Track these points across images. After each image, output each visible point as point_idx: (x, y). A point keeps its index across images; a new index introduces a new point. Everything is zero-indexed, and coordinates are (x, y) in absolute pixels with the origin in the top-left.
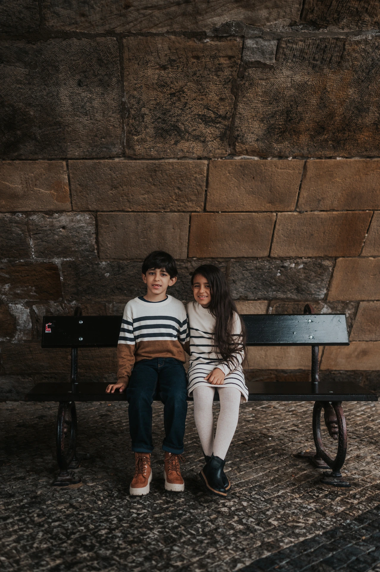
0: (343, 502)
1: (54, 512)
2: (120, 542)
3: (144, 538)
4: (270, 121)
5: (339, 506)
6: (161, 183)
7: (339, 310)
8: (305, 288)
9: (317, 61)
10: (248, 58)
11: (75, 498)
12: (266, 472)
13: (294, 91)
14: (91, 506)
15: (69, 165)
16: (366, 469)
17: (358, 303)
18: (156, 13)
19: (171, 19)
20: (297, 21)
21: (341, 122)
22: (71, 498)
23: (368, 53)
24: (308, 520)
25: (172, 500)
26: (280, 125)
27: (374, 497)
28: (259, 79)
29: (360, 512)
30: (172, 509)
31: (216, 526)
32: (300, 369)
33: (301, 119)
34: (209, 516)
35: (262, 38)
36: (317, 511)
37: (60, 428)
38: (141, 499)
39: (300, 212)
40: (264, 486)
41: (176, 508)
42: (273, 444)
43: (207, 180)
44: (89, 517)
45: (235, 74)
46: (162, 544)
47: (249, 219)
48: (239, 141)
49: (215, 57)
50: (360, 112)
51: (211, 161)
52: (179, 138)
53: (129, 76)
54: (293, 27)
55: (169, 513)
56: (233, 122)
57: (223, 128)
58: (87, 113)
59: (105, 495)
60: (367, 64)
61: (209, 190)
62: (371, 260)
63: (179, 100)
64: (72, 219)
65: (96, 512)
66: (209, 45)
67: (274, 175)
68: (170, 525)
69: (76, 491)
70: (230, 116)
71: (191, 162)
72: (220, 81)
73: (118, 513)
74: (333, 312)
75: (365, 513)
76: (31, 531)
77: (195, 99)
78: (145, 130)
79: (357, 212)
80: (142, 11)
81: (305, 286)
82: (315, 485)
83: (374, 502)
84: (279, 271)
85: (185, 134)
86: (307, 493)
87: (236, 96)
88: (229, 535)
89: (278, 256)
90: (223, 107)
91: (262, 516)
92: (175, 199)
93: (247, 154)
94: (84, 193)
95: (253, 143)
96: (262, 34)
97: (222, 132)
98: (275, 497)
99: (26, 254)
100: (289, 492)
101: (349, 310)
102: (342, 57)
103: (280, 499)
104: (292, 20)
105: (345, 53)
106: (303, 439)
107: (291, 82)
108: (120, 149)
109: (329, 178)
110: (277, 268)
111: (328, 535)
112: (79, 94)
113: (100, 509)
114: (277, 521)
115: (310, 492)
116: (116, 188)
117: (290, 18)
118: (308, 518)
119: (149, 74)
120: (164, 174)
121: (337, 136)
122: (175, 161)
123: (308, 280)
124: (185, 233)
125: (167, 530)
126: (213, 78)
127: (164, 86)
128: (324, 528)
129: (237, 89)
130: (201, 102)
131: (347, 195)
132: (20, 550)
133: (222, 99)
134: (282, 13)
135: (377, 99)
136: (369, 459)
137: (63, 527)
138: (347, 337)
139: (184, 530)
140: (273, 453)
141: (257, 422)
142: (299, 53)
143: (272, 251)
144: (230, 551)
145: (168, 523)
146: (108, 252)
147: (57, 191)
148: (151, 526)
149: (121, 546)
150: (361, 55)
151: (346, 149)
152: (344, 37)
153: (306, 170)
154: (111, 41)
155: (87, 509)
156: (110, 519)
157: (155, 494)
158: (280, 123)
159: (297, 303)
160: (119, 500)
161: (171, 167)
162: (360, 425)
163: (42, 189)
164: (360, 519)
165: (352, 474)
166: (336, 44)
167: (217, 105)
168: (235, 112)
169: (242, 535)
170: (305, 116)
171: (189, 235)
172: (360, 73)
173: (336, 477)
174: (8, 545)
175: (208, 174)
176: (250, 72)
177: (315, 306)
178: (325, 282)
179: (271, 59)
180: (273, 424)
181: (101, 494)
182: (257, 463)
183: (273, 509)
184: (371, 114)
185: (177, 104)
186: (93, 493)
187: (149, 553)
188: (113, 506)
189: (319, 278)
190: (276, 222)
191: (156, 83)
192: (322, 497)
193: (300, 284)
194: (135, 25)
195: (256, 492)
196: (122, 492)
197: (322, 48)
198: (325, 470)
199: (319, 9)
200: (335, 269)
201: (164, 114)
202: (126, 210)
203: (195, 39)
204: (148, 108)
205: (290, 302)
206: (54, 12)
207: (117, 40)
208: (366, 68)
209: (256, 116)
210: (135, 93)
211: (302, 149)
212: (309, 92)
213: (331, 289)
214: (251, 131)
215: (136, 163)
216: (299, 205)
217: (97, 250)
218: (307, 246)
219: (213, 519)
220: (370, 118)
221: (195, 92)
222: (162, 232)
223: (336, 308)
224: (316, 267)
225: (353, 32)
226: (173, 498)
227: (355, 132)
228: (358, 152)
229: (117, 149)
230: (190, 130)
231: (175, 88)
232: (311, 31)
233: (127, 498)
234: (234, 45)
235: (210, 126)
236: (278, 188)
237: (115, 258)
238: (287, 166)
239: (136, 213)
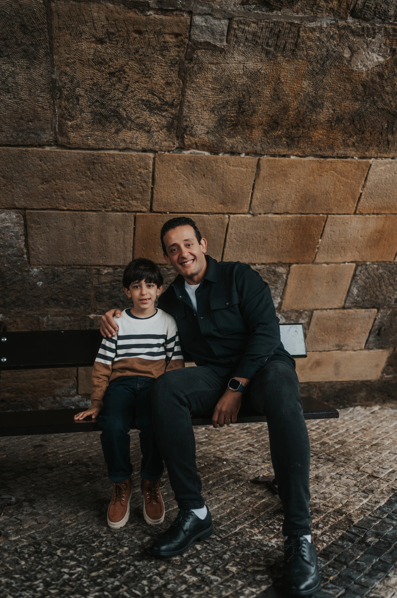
4: (221, 112)
6: (101, 178)
7: (293, 320)
9: (270, 47)
10: (196, 37)
12: (221, 504)
13: (246, 79)
14: (11, 568)
16: (327, 491)
17: (312, 312)
21: (296, 117)
23: (323, 42)
24: (269, 562)
25: (113, 551)
26: (232, 117)
27: (337, 525)
28: (209, 63)
29: (325, 545)
30: (113, 563)
31: (165, 580)
33: (254, 112)
34: (157, 568)
35: (211, 15)
36: (279, 548)
38: (75, 553)
39: (253, 215)
40: (220, 522)
41: (118, 561)
42: (228, 469)
43: (153, 176)
44: (8, 585)
45: (182, 55)
47: (200, 221)
48: (188, 133)
49: (159, 33)
50: (314, 107)
51: (157, 154)
52: (120, 126)
53: (59, 49)
54: (245, 6)
55: (109, 569)
56: (181, 111)
57: (170, 117)
58: (9, 90)
59: (31, 551)
60: (322, 55)
61: (156, 187)
62: (324, 267)
63: (120, 81)
65: (17, 576)
66: (153, 18)
67: (226, 173)
68: (110, 586)
70: (178, 104)
71: (134, 154)
72: (166, 62)
73: (45, 575)
74: (286, 321)
75: (330, 546)
77: (137, 82)
78: (80, 115)
79: (311, 215)
82: (275, 516)
83: (338, 531)
85: (127, 122)
86: (267, 526)
87: (184, 81)
88: (181, 591)
90: (169, 93)
91: (219, 562)
92: (117, 197)
93: (197, 148)
94: (9, 186)
95: (203, 136)
96: (212, 11)
97: (169, 121)
98: (232, 536)
100: (247, 527)
101: (303, 319)
102: (296, 45)
103: (238, 537)
105: (300, 41)
106: (259, 460)
107: (243, 69)
108: (51, 135)
109: (284, 178)
113: (23, 572)
114: (236, 566)
115: (270, 524)
116: (47, 182)
118: (270, 559)
119: (83, 48)
120: (104, 167)
121: (291, 133)
122: (116, 152)
124: (130, 236)
125: (106, 593)
126: (158, 58)
127: (102, 64)
129: (185, 73)
130: (145, 86)
131: (301, 197)
133: (168, 84)
135: (331, 94)
136: (328, 480)
138: (304, 349)
139: (126, 591)
140: (229, 479)
141: (210, 444)
142: (252, 36)
143: (224, 256)
145: (108, 584)
146: (40, 257)
148: (87, 590)
150: (316, 44)
151: (300, 147)
152: (299, 22)
153: (260, 168)
154: (36, 3)
155: (6, 573)
156: (34, 585)
157: (93, 545)
158: (232, 115)
160: (48, 557)
161: (112, 160)
162: (316, 440)
164: (325, 554)
166: (290, 30)
167: (163, 90)
168: (183, 99)
169: (196, 591)
170: (258, 109)
171: (134, 238)
172: (314, 64)
175: (154, 169)
176: (200, 54)
178: (279, 290)
179: (221, 41)
180: (228, 445)
181: (26, 551)
182: (212, 494)
183: (230, 550)
184: (325, 110)
185: (117, 86)
188: (40, 566)
189: (273, 286)
190: (228, 225)
191: (93, 59)
196: (53, 545)
197: (276, 32)
200: (289, 276)
201: (103, 96)
202: (60, 208)
203: (137, 10)
204: (84, 89)
207: (44, 3)
208: (321, 59)
209: (206, 106)
210: (68, 69)
211: (255, 145)
212: (263, 82)
213: (284, 298)
214: (201, 122)
215: (71, 153)
216: (252, 207)
217: (26, 254)
218: (261, 251)
219: (162, 571)
220: (324, 114)
221: (138, 73)
222: (104, 234)
223: (290, 317)
224: (270, 275)
225: (308, 17)
226: (114, 548)
227: (309, 129)
228: (312, 151)
229: (47, 136)
230: (133, 117)
231: (115, 67)
232: (265, 13)
233: (59, 552)
234: (181, 21)
235: (156, 113)
236: (230, 187)
237: (49, 264)
238: (240, 164)
239: (72, 212)
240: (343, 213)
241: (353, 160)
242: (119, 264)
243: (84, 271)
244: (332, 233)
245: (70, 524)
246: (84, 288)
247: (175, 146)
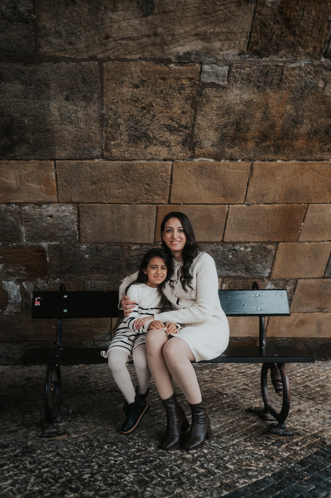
0: (288, 449)
1: (43, 460)
2: (101, 485)
3: (121, 481)
4: (223, 131)
5: (285, 452)
6: (133, 180)
7: (281, 287)
8: (252, 268)
9: (261, 83)
10: (205, 79)
11: (61, 448)
12: (222, 424)
13: (242, 107)
14: (75, 454)
15: (57, 164)
16: (306, 421)
17: (297, 280)
18: (131, 43)
19: (143, 48)
20: (245, 51)
21: (281, 131)
22: (57, 448)
23: (302, 77)
24: (259, 464)
25: (143, 449)
26: (231, 134)
27: (313, 444)
28: (214, 97)
29: (302, 457)
30: (144, 456)
31: (182, 470)
32: (249, 337)
33: (248, 129)
34: (176, 462)
35: (217, 64)
36: (266, 456)
37: (48, 387)
38: (117, 448)
39: (248, 205)
40: (221, 436)
41: (147, 455)
42: (228, 401)
43: (171, 178)
44: (74, 464)
45: (194, 92)
46: (137, 485)
47: (206, 210)
48: (198, 146)
49: (178, 79)
50: (295, 124)
51: (174, 162)
52: (148, 143)
53: (108, 93)
54: (241, 56)
55: (141, 460)
56: (193, 131)
57: (185, 136)
58: (72, 122)
59: (87, 445)
60: (301, 86)
61: (173, 186)
62: (306, 245)
63: (149, 112)
64: (58, 210)
65: (79, 459)
66: (174, 69)
67: (227, 174)
68: (143, 470)
69: (62, 442)
70: (191, 126)
71: (158, 163)
72: (183, 98)
73: (98, 460)
74: (275, 288)
75: (306, 458)
76: (24, 476)
77: (161, 112)
78: (120, 137)
79: (294, 205)
80: (119, 42)
81: (252, 266)
82: (264, 435)
83: (313, 448)
84: (231, 253)
85: (153, 140)
86: (258, 441)
87: (196, 110)
88: (193, 477)
89: (230, 240)
90: (184, 119)
91: (220, 462)
92: (144, 193)
93: (204, 156)
94: (69, 187)
95: (209, 148)
96: (216, 61)
97: (184, 139)
98: (231, 446)
99: (19, 239)
100: (242, 441)
101: (289, 286)
102: (281, 80)
103: (235, 447)
104: (240, 51)
105: (283, 77)
106: (252, 396)
107: (240, 99)
108: (99, 151)
109: (272, 177)
110: (229, 251)
111: (276, 477)
112: (67, 106)
113: (82, 457)
114: (233, 465)
115: (260, 440)
116: (95, 183)
117: (239, 49)
118: (259, 463)
119: (124, 92)
120: (135, 172)
121: (277, 143)
122: (145, 162)
123: (255, 261)
124: (153, 222)
125: (141, 474)
126: (176, 95)
127: (137, 101)
128: (272, 471)
129: (196, 105)
130: (167, 115)
131: (286, 191)
132: (16, 492)
133: (183, 113)
134: (233, 45)
135: (309, 113)
136: (308, 412)
137: (52, 473)
138: (288, 309)
139: (155, 474)
140: (228, 408)
141: (213, 382)
142: (246, 76)
143: (225, 236)
144: (194, 491)
145: (141, 468)
146: (88, 237)
147: (45, 186)
148: (127, 471)
149: (102, 488)
150: (296, 79)
151: (285, 154)
152: (283, 65)
153: (253, 170)
154: (93, 65)
155: (71, 457)
156: (91, 465)
157: (129, 444)
158: (231, 132)
159: (246, 280)
160: (99, 449)
161: (141, 167)
162: (300, 384)
163: (33, 184)
164: (302, 463)
165: (294, 425)
166: (276, 70)
167: (180, 117)
168: (194, 123)
169: (204, 478)
170: (251, 127)
171: (156, 223)
172: (295, 93)
173: (281, 428)
174: (5, 488)
175: (172, 173)
176: (207, 91)
177: (260, 283)
178: (269, 263)
179: (223, 81)
180: (227, 384)
181: (83, 445)
182: (215, 417)
183: (229, 455)
184: (305, 126)
185: (147, 116)
186: (76, 443)
187: (125, 493)
188: (94, 455)
189: (264, 259)
190: (228, 212)
191: (130, 99)
192: (270, 444)
193: (248, 265)
194: (113, 52)
195: (214, 441)
196: (101, 442)
197: (265, 72)
198: (272, 422)
199: (262, 42)
200: (277, 252)
201: (137, 124)
202: (103, 202)
203: (162, 65)
204: (123, 119)
205: (240, 279)
206: (47, 41)
207: (98, 64)
208: (301, 89)
209: (212, 126)
210: (113, 106)
211: (249, 153)
212: (255, 108)
213: (273, 269)
214: (208, 138)
215: (113, 163)
216: (247, 199)
217: (78, 235)
218: (254, 232)
219: (179, 464)
220: (304, 129)
221: (162, 107)
222: (134, 220)
223: (279, 284)
224: (261, 250)
225: (289, 60)
226: (144, 447)
227: (292, 140)
228: (295, 156)
229: (96, 152)
230: (158, 137)
231: (145, 103)
232: (256, 60)
233: (106, 447)
234: (194, 69)
235: (174, 133)
236: (229, 184)
237: (94, 242)
238: (237, 167)
239: (111, 205)
240: (321, 202)
241: (328, 162)
242: (144, 242)
243: (119, 247)
244: (313, 218)
245: (112, 430)
246: (118, 260)
247: (188, 156)
